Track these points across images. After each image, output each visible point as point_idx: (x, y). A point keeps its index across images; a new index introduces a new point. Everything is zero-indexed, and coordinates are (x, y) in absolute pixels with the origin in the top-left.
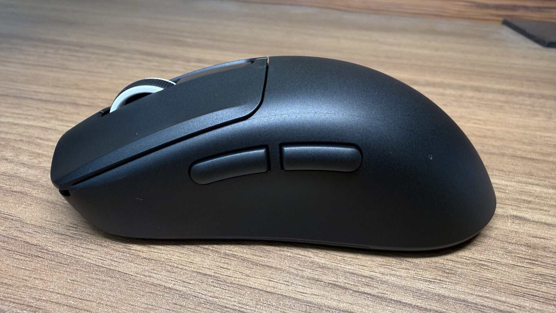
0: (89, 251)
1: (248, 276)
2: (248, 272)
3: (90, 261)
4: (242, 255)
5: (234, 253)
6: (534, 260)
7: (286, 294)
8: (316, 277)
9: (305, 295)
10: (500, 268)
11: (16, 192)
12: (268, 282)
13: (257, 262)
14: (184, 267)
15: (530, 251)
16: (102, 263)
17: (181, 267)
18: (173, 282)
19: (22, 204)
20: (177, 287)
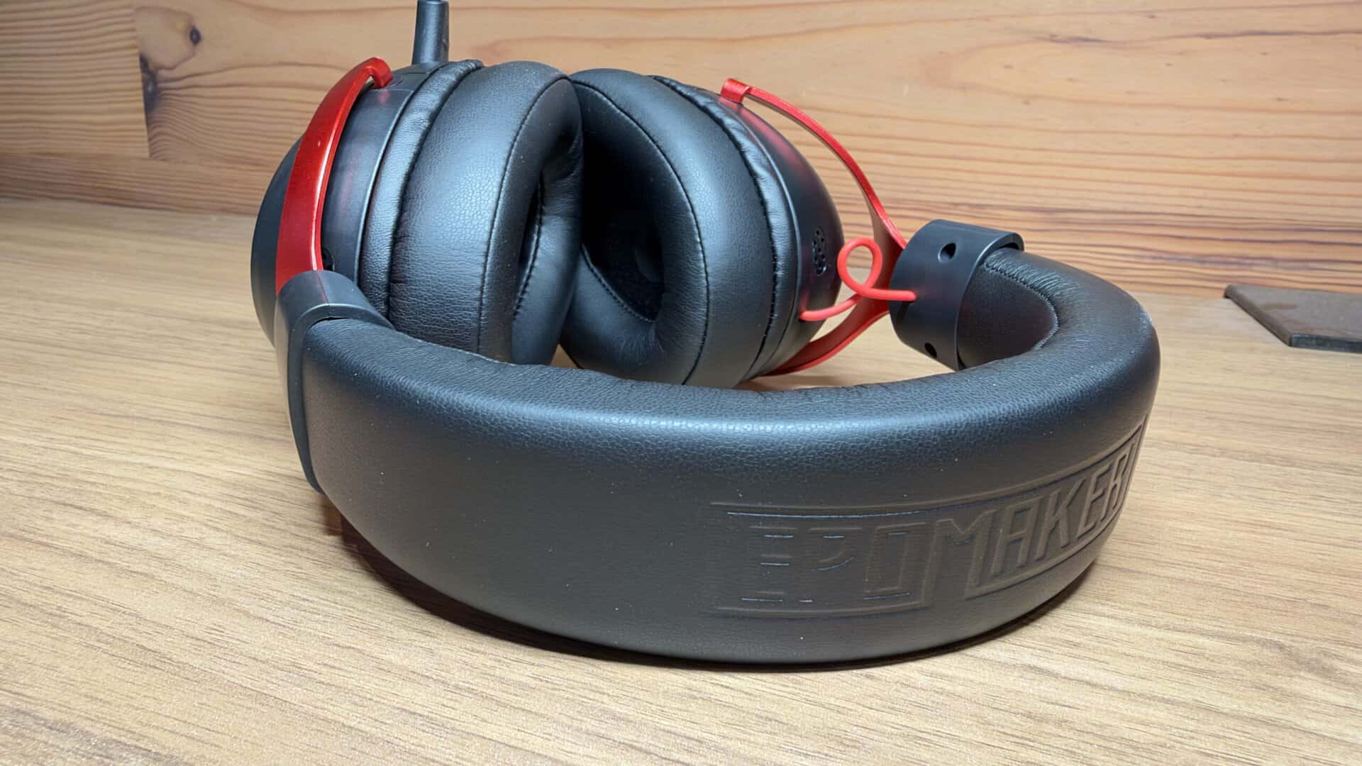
0: (234, 666)
1: (485, 721)
2: (485, 715)
3: (232, 680)
4: (485, 690)
5: (471, 687)
6: (1029, 740)
7: (541, 752)
8: (603, 732)
9: (573, 756)
10: (953, 746)
11: (137, 573)
12: (516, 732)
13: (507, 702)
14: (382, 701)
15: (1029, 724)
16: (251, 684)
17: (375, 699)
18: (358, 720)
19: (143, 591)
20: (363, 727)
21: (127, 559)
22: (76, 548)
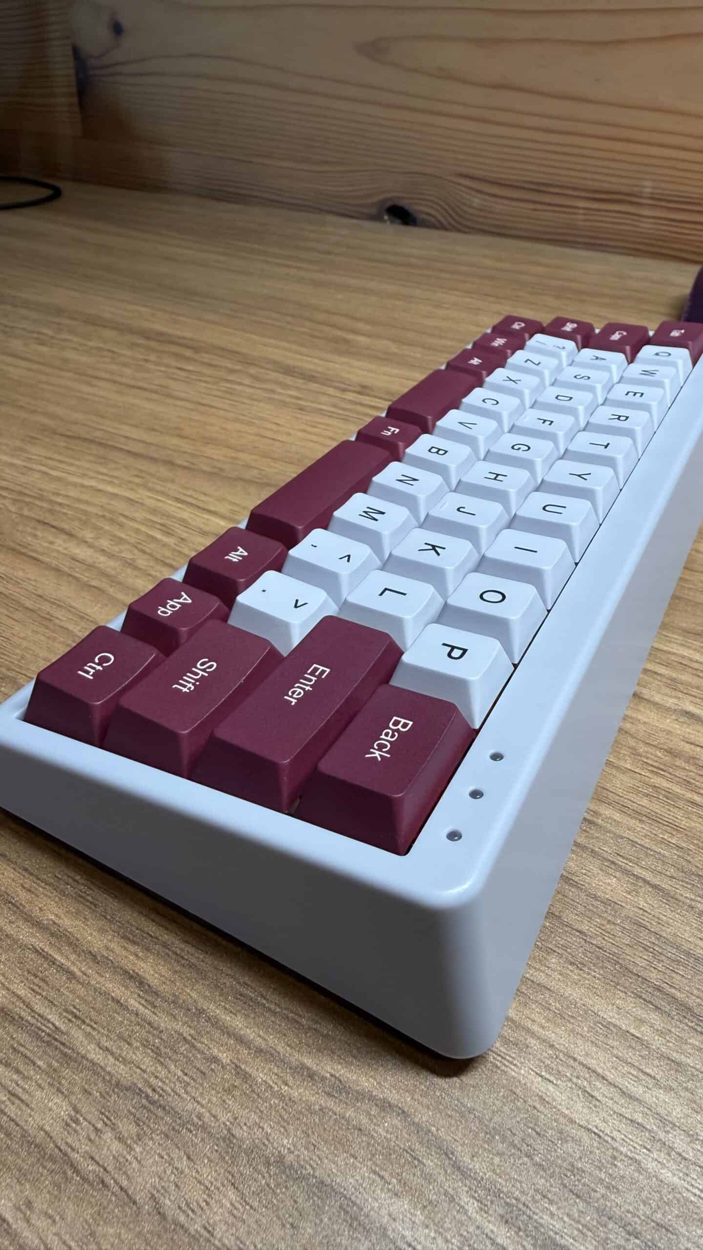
21: (87, 574)
22: (54, 563)
